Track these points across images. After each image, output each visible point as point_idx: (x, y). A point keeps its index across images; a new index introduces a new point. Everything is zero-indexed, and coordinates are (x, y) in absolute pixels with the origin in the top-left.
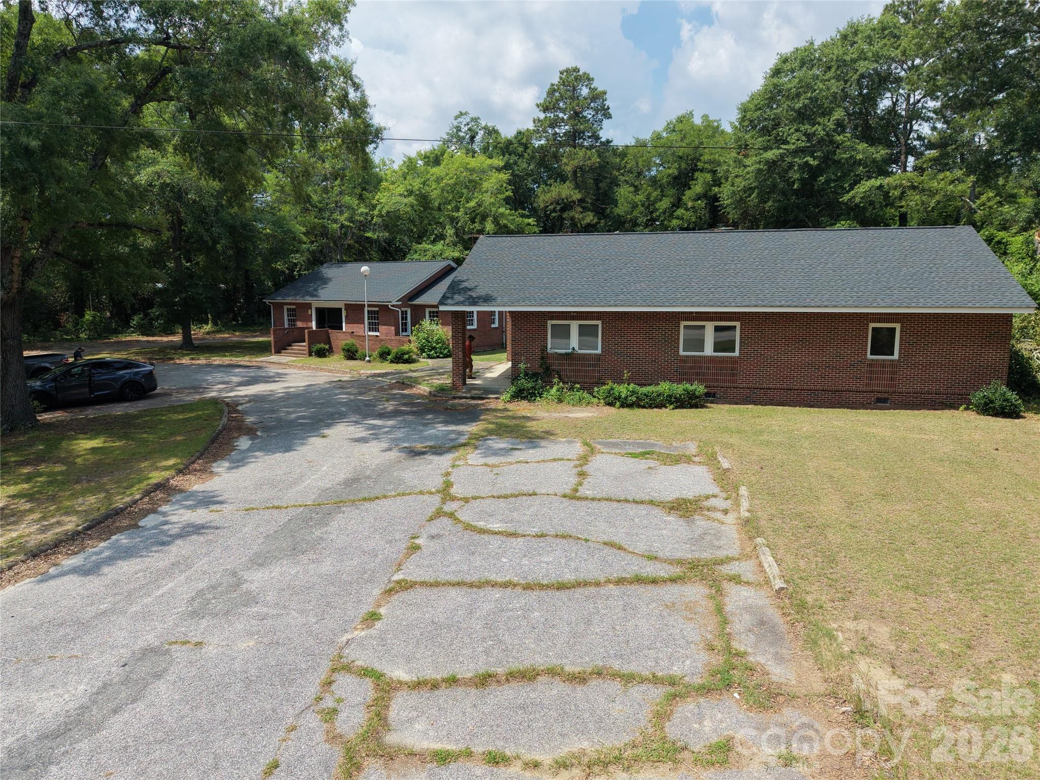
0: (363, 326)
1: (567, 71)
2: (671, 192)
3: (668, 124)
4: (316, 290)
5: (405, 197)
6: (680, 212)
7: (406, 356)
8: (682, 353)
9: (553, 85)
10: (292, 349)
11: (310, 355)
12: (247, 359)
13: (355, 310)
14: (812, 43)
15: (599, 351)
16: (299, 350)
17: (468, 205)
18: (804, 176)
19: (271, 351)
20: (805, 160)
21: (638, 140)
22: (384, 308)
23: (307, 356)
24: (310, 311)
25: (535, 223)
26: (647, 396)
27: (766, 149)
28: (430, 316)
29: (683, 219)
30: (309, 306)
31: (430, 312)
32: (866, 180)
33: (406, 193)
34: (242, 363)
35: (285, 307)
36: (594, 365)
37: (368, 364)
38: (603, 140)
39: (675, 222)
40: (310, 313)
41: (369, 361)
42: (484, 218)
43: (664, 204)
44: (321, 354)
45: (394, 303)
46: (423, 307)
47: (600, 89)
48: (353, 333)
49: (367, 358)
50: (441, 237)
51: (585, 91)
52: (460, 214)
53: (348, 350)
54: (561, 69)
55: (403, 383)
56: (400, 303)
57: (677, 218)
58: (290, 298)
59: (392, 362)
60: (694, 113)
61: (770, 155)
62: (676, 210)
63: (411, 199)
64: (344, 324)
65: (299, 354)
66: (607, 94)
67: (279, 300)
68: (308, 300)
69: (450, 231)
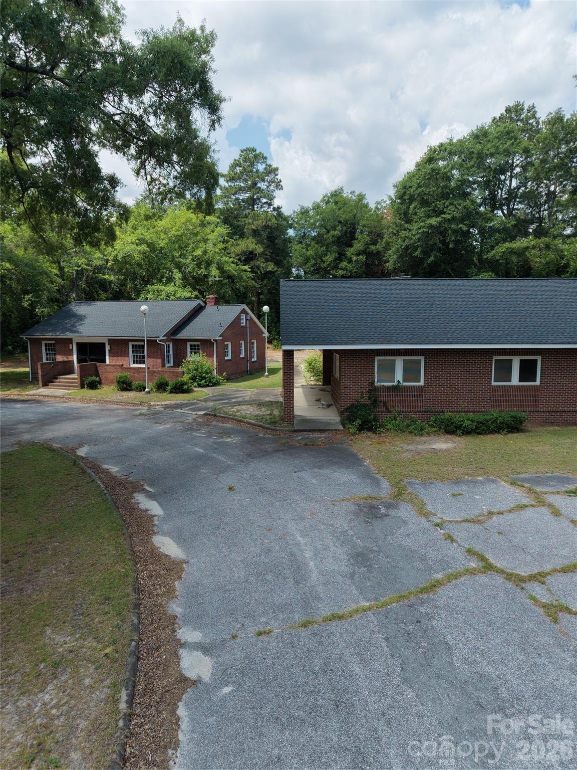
0: (128, 358)
1: (247, 150)
2: (335, 248)
3: (324, 197)
4: (73, 326)
5: (137, 245)
6: (344, 264)
7: (185, 387)
8: (493, 383)
9: (235, 160)
10: (59, 382)
11: (82, 387)
12: (16, 393)
13: (119, 345)
14: (451, 140)
15: (422, 383)
16: (67, 382)
17: (195, 254)
18: (458, 238)
19: (38, 384)
20: (460, 226)
21: (303, 208)
22: (152, 343)
23: (79, 388)
24: (71, 345)
25: (250, 270)
26: (483, 424)
27: (429, 217)
28: (191, 349)
29: (347, 270)
30: (70, 341)
31: (191, 346)
32: (503, 243)
33: (137, 241)
34: (12, 397)
35: (43, 343)
36: (418, 396)
37: (148, 395)
38: (276, 206)
39: (341, 272)
40: (71, 348)
41: (149, 392)
42: (208, 264)
43: (329, 258)
44: (93, 386)
45: (161, 338)
46: (185, 341)
47: (274, 166)
48: (122, 365)
49: (147, 390)
50: (170, 280)
51: (261, 167)
52: (188, 261)
53: (124, 382)
54: (242, 149)
55: (215, 415)
56: (165, 338)
57: (342, 269)
58: (48, 334)
59: (171, 392)
60: (343, 188)
61: (433, 221)
62: (340, 263)
63: (144, 247)
64: (107, 357)
65: (70, 386)
66: (279, 171)
67: (38, 335)
68: (69, 335)
69: (177, 275)
